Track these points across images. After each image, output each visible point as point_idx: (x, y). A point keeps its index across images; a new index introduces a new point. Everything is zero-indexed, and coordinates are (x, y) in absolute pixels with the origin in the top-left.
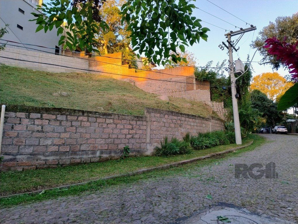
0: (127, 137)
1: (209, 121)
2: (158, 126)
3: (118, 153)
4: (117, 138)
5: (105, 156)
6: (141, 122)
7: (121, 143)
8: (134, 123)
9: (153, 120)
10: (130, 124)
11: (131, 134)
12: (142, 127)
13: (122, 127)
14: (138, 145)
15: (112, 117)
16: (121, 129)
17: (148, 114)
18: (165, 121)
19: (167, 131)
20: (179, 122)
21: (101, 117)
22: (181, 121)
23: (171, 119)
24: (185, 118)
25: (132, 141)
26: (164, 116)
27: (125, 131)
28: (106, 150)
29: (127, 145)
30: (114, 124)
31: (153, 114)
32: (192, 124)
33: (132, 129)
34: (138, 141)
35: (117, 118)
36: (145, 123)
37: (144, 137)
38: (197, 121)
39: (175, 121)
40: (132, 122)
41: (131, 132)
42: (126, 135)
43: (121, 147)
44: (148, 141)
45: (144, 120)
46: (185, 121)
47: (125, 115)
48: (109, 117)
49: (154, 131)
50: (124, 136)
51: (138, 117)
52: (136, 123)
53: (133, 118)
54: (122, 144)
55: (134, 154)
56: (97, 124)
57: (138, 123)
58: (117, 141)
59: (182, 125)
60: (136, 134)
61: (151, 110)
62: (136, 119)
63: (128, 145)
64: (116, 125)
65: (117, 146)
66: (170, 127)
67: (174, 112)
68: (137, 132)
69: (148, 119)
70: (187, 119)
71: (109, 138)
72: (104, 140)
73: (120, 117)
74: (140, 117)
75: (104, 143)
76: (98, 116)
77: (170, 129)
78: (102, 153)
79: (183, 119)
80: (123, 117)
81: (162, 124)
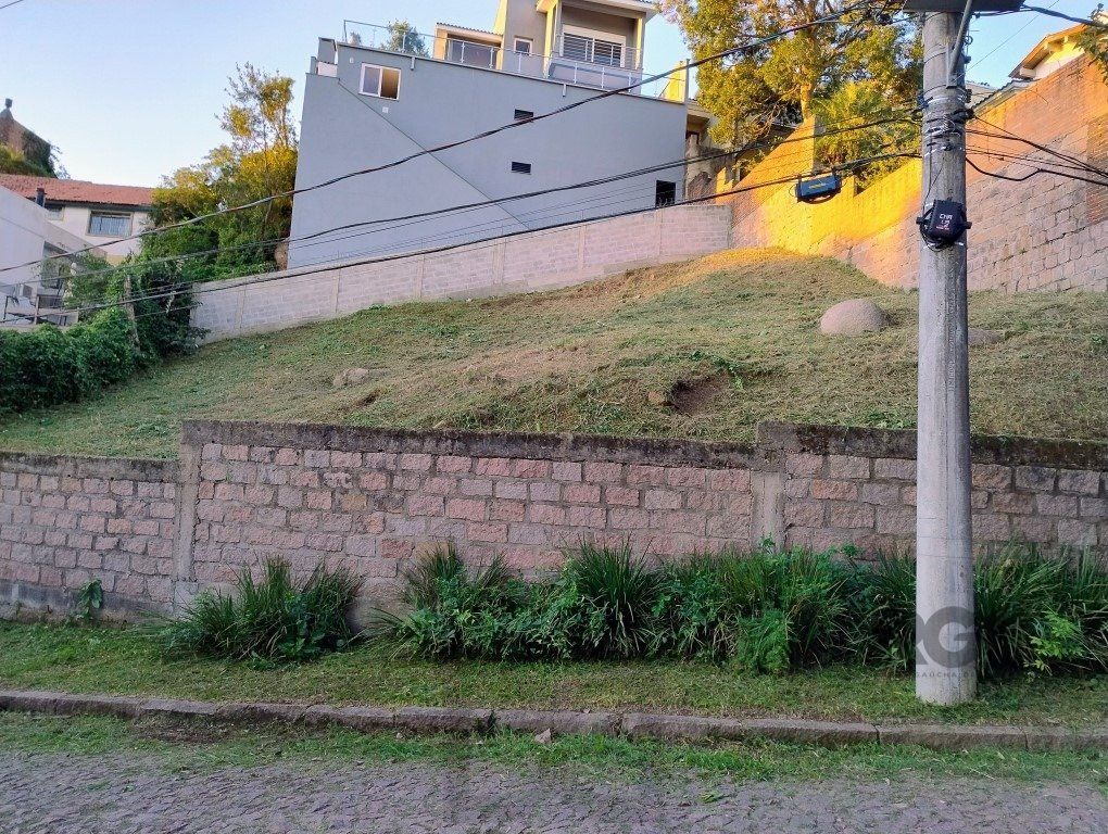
0: (98, 547)
1: (744, 467)
2: (236, 504)
3: (65, 603)
4: (66, 547)
5: (32, 605)
6: (155, 488)
7: (76, 567)
8: (125, 488)
9: (212, 473)
10: (111, 495)
11: (113, 535)
12: (158, 509)
13: (83, 506)
14: (137, 584)
15: (58, 469)
16: (80, 515)
17: (187, 448)
18: (278, 477)
19: (289, 527)
20: (378, 482)
21: (31, 469)
22: (391, 475)
23: (314, 468)
24: (428, 459)
25: (117, 563)
26: (271, 452)
27: (94, 523)
28: (33, 583)
29: (98, 575)
30: (61, 492)
31: (211, 451)
32: (508, 490)
33: (120, 514)
34: (137, 563)
35: (71, 472)
36: (170, 490)
37: (166, 551)
38: (568, 470)
39: (343, 476)
40: (118, 488)
41: (114, 526)
42: (95, 538)
43: (79, 580)
44: (182, 568)
45: (167, 475)
46: (434, 471)
47: (97, 460)
48: (50, 470)
49: (215, 528)
50: (86, 541)
51: (144, 465)
52: (135, 491)
53: (123, 472)
54: (80, 572)
55: (120, 615)
56: (17, 492)
57: (143, 489)
58: (65, 559)
59: (398, 496)
60: (133, 534)
61: (204, 433)
62: (135, 473)
63: (101, 577)
64: (66, 498)
65: (63, 576)
66: (305, 507)
67: (339, 430)
68: (138, 530)
69: (185, 474)
70: (461, 463)
71: (43, 543)
72: (29, 548)
73: (81, 467)
74: (154, 465)
75: (29, 559)
76: (22, 466)
77: (307, 519)
78: (24, 592)
79: (417, 462)
80: (91, 467)
81: (257, 494)
